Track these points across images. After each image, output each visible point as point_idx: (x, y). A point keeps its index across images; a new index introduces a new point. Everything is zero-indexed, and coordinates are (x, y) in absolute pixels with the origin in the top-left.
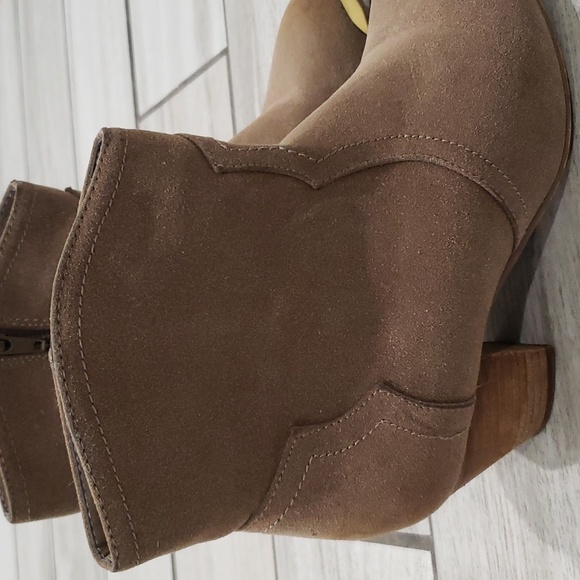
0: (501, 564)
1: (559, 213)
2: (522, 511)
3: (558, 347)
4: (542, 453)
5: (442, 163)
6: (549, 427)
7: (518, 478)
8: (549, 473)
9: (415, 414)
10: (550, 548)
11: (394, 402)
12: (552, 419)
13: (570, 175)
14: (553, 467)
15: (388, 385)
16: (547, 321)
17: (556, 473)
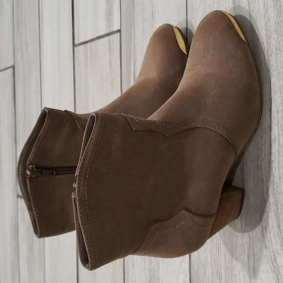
0: (216, 262)
1: (252, 142)
2: (226, 245)
3: (246, 190)
4: (236, 226)
5: (213, 129)
6: (239, 217)
7: (225, 233)
8: (237, 233)
9: (195, 220)
10: (235, 260)
11: (188, 216)
12: (241, 215)
13: (258, 130)
14: (239, 232)
15: (187, 210)
16: (243, 180)
17: (240, 234)
